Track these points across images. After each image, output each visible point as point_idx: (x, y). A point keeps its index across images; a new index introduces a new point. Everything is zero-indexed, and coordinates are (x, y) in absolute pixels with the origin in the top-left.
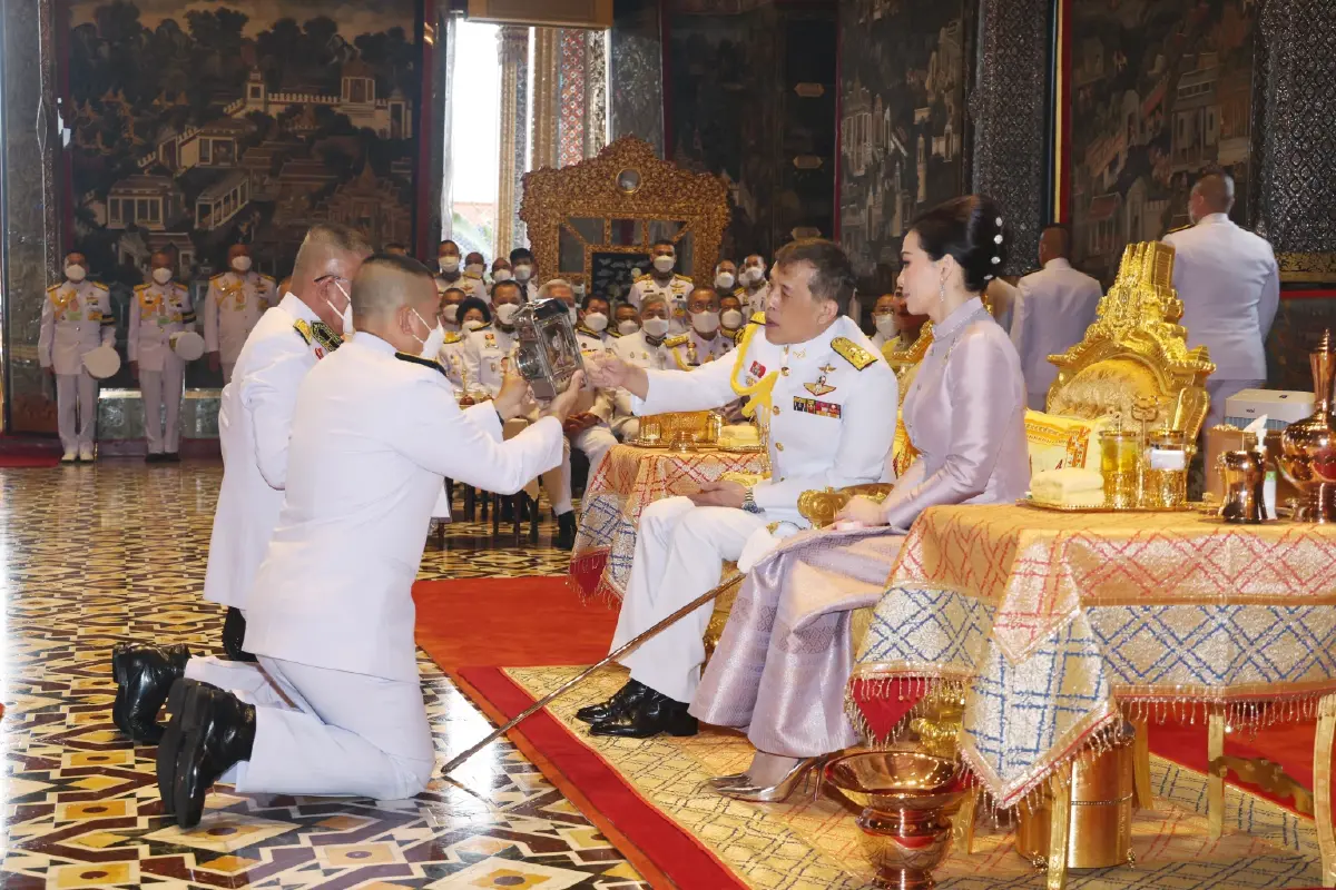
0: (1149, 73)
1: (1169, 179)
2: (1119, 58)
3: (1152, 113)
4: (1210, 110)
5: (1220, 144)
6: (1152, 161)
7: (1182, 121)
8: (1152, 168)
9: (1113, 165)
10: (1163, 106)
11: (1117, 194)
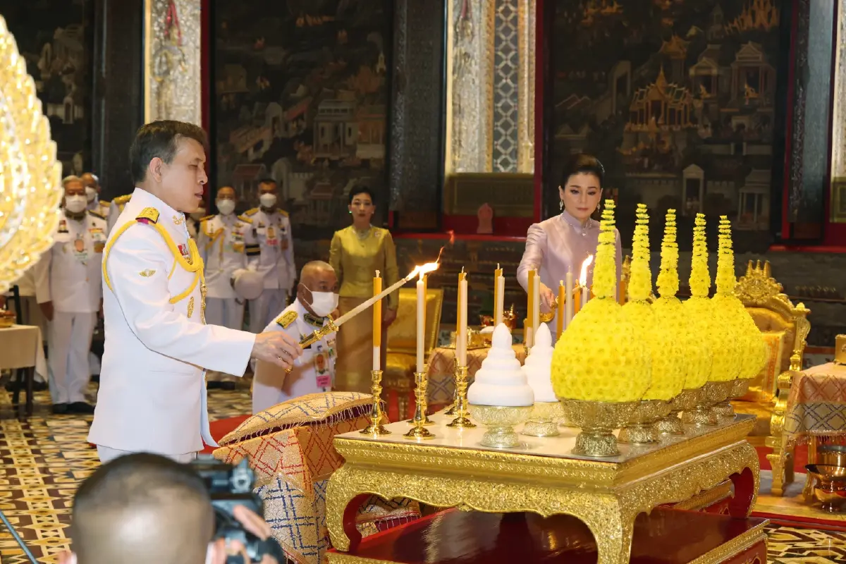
0: (292, 95)
1: (312, 161)
2: (262, 81)
3: (296, 119)
4: (348, 125)
5: (359, 146)
6: (296, 148)
7: (323, 129)
8: (296, 152)
9: (258, 146)
10: (305, 117)
11: (263, 165)
